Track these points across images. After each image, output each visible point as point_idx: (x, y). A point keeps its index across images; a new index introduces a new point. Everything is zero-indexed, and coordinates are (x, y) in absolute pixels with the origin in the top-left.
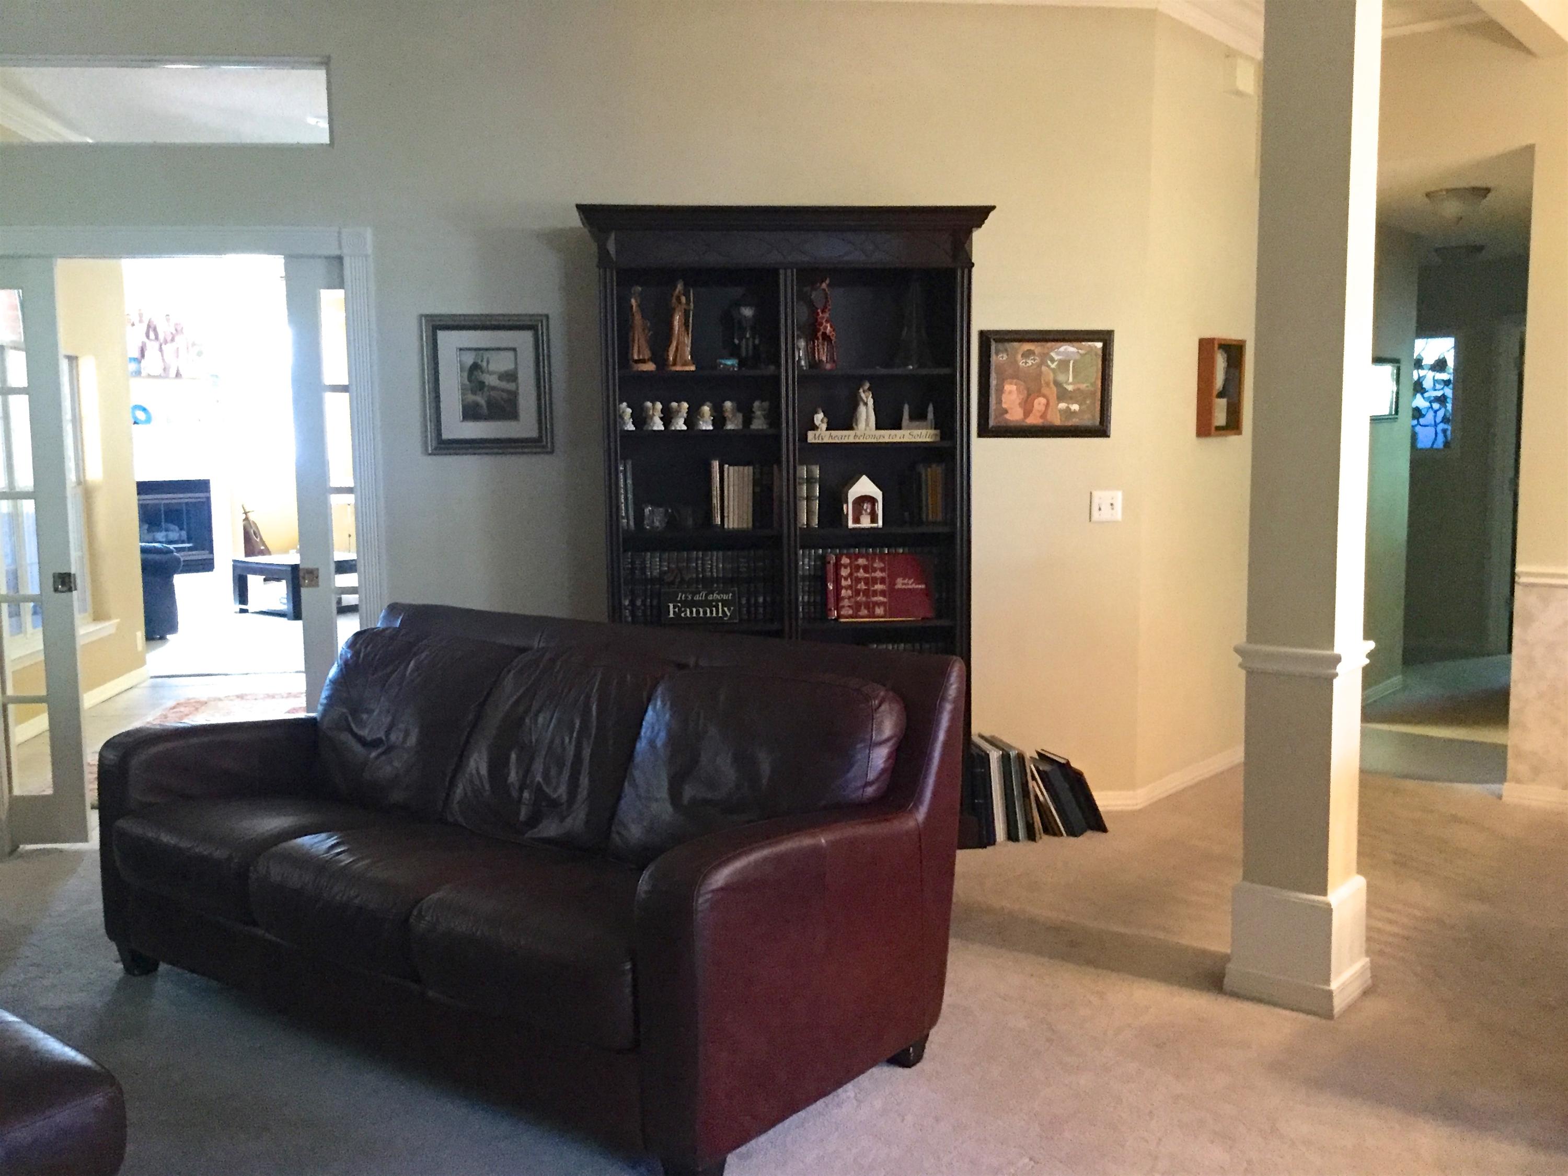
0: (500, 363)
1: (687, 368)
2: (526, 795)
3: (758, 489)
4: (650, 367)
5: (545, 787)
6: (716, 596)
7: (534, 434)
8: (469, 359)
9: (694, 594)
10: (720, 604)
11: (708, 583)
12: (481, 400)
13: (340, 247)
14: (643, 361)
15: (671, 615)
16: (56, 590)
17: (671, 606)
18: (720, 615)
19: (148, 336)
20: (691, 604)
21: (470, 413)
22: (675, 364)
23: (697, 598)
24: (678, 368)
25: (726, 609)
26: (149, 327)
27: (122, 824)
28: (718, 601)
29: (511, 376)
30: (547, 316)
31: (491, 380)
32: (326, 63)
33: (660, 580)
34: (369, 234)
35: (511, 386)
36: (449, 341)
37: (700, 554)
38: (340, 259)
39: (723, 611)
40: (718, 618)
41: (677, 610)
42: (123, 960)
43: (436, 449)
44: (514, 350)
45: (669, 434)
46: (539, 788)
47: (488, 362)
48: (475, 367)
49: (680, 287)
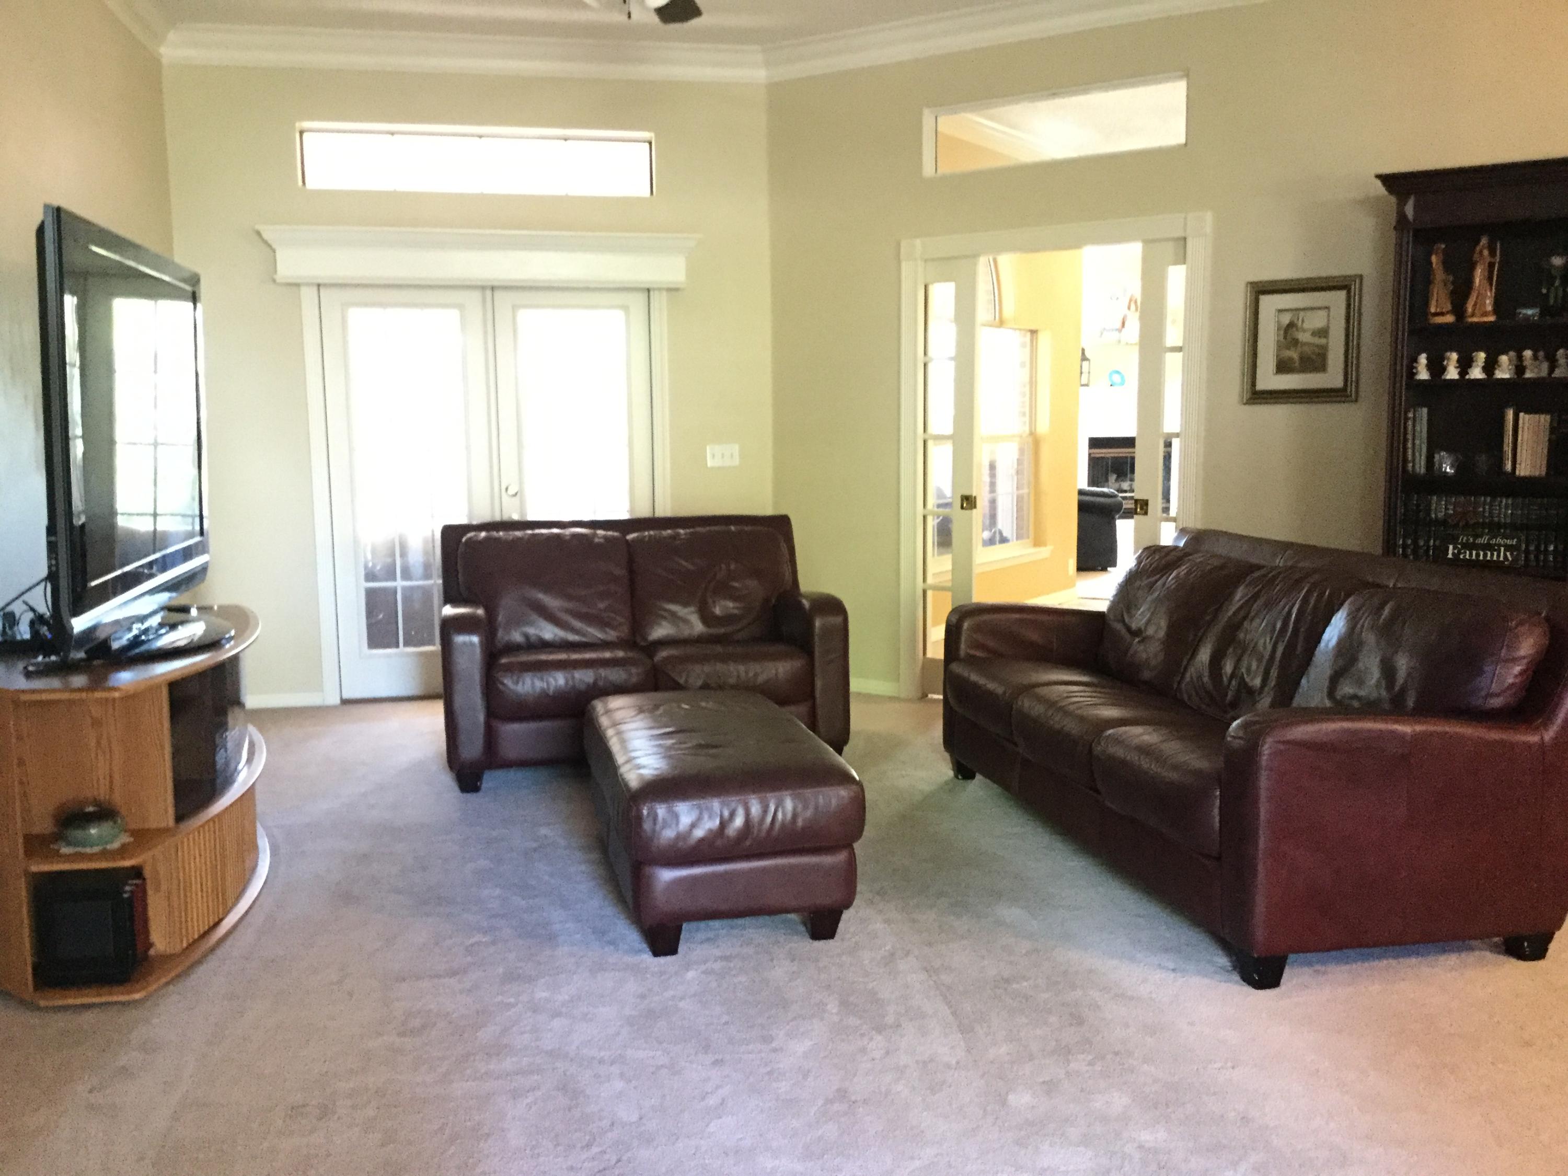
0: (1316, 321)
1: (1486, 319)
2: (1234, 683)
3: (1554, 437)
4: (1450, 319)
5: (1245, 676)
6: (1499, 540)
7: (1338, 383)
8: (1286, 319)
9: (1476, 536)
10: (1502, 549)
11: (1495, 528)
12: (1294, 354)
13: (1185, 230)
14: (1442, 314)
15: (1450, 556)
16: (962, 507)
17: (1451, 547)
18: (1502, 559)
19: (1129, 308)
20: (1467, 546)
21: (1283, 367)
22: (1473, 315)
23: (1480, 541)
24: (1475, 319)
25: (1508, 554)
26: (1130, 301)
27: (956, 668)
28: (1500, 545)
29: (1323, 332)
30: (1361, 277)
31: (1304, 337)
32: (1187, 75)
33: (1444, 522)
34: (1209, 216)
35: (1323, 341)
36: (1269, 304)
37: (1488, 499)
38: (1185, 239)
39: (1505, 555)
40: (1498, 561)
41: (1456, 551)
42: (953, 770)
43: (1251, 399)
44: (1327, 308)
45: (1463, 383)
46: (1242, 678)
47: (1303, 321)
48: (1291, 325)
49: (1484, 241)
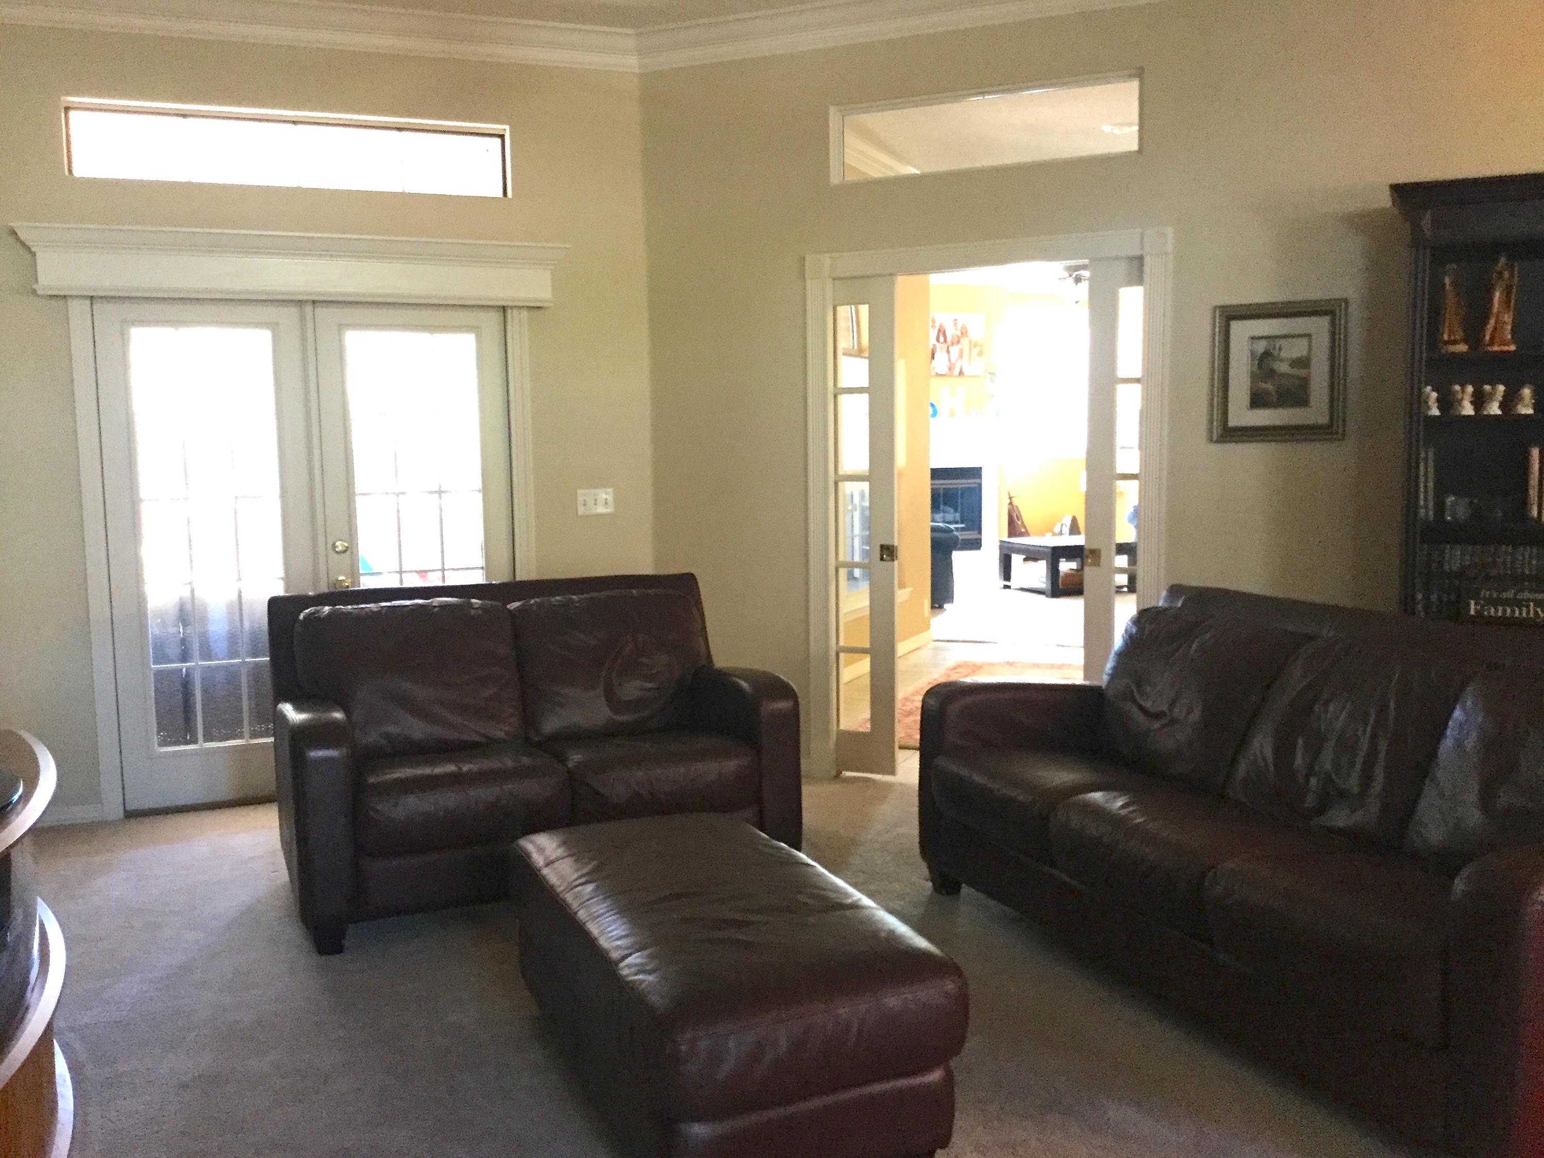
0: (1295, 350)
1: (1506, 348)
2: (1313, 781)
4: (1462, 348)
5: (1334, 776)
6: (1526, 595)
7: (1323, 420)
8: (1261, 347)
9: (1500, 592)
10: (1532, 604)
11: (1518, 580)
12: (1269, 386)
13: (1142, 249)
14: (1455, 342)
15: (1472, 612)
16: (882, 559)
17: (1472, 602)
18: (1532, 615)
19: (938, 340)
20: (1495, 603)
21: (1258, 401)
22: (1492, 343)
23: (1505, 595)
24: (1496, 348)
25: (1539, 610)
26: (939, 331)
27: (942, 762)
28: (1529, 600)
29: (1303, 363)
30: (1346, 301)
31: (1283, 368)
32: (1140, 74)
33: (1461, 574)
34: (1170, 231)
35: (1302, 372)
36: (1241, 331)
37: (1510, 549)
38: (1141, 259)
39: (1536, 613)
40: (1528, 619)
41: (1479, 607)
42: (933, 880)
43: (1222, 436)
44: (1309, 336)
45: (1480, 420)
46: (1328, 777)
47: (1280, 349)
48: (1267, 354)
49: (1503, 260)
